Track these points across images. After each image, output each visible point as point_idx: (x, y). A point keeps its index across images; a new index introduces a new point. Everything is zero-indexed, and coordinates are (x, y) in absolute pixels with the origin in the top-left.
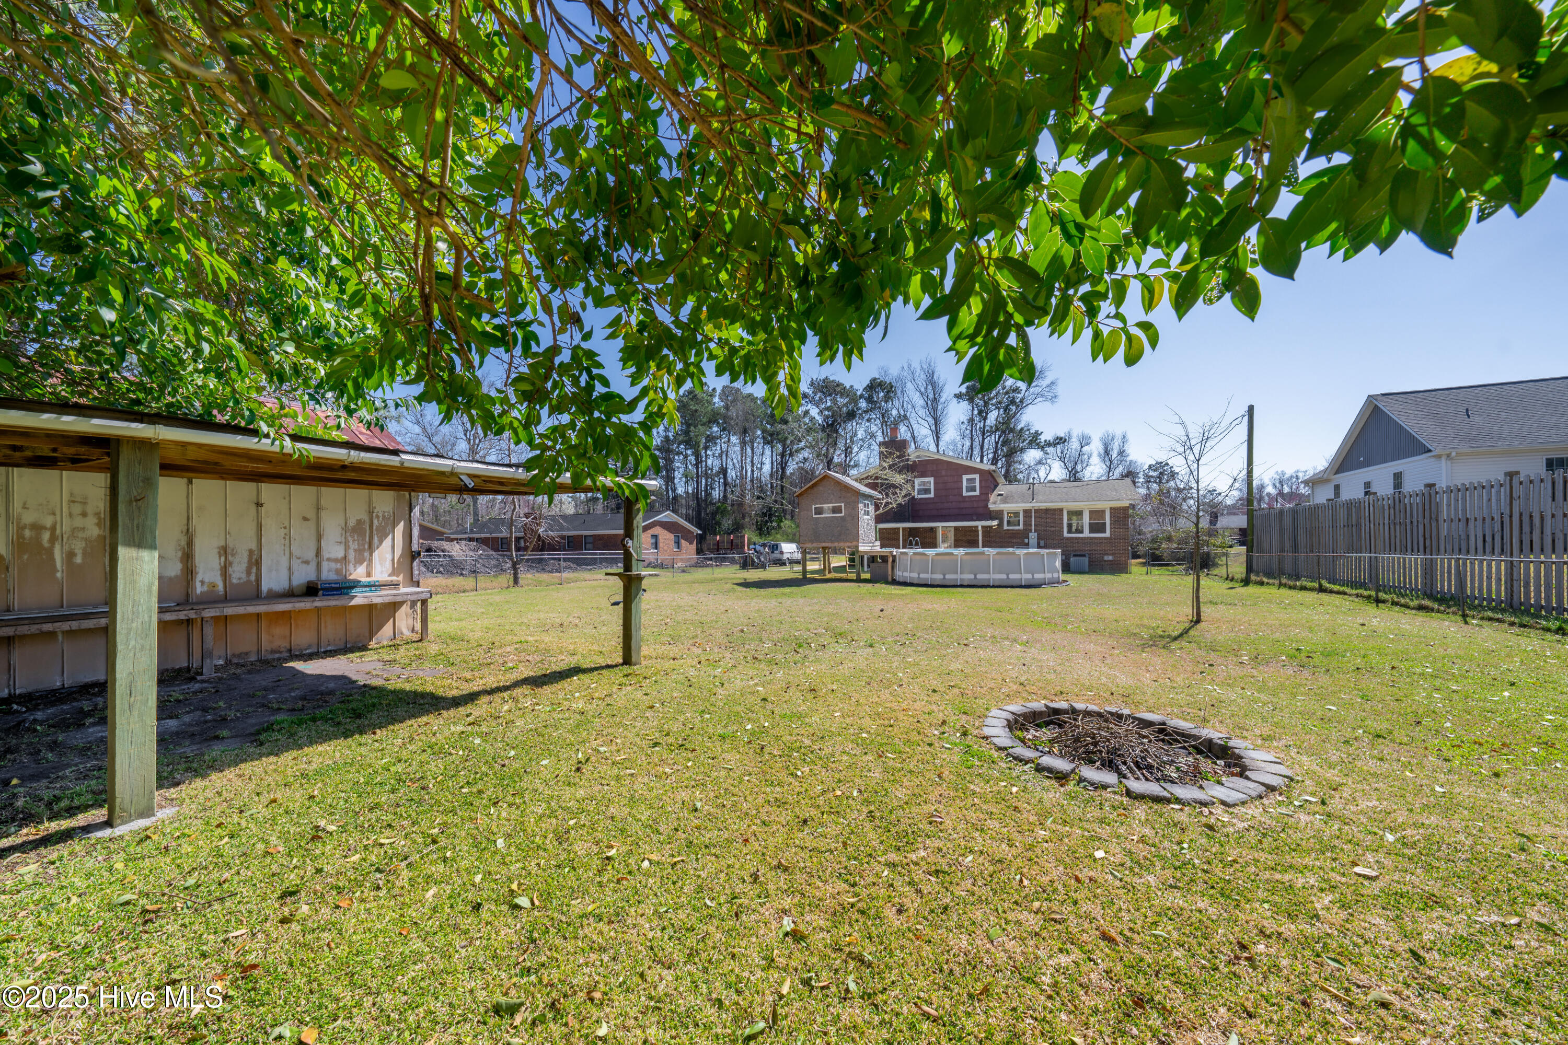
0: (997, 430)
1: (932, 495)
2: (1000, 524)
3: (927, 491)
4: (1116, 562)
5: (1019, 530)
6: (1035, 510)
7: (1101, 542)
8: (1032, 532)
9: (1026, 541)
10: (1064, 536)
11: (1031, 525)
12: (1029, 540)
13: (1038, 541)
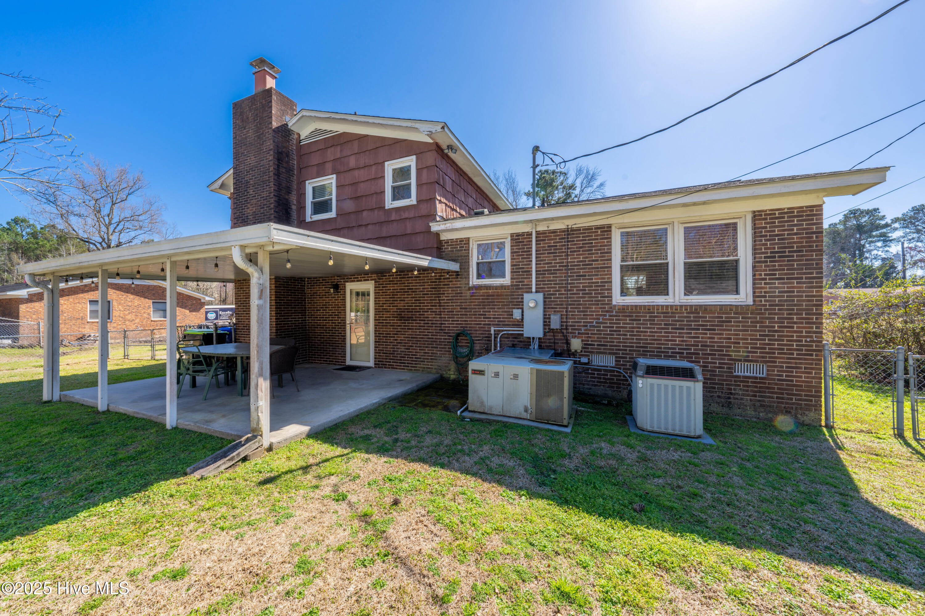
1: (334, 215)
2: (462, 273)
3: (326, 205)
4: (776, 384)
5: (502, 287)
6: (538, 233)
7: (723, 322)
8: (531, 292)
9: (517, 314)
10: (614, 303)
11: (529, 273)
12: (523, 312)
13: (545, 315)
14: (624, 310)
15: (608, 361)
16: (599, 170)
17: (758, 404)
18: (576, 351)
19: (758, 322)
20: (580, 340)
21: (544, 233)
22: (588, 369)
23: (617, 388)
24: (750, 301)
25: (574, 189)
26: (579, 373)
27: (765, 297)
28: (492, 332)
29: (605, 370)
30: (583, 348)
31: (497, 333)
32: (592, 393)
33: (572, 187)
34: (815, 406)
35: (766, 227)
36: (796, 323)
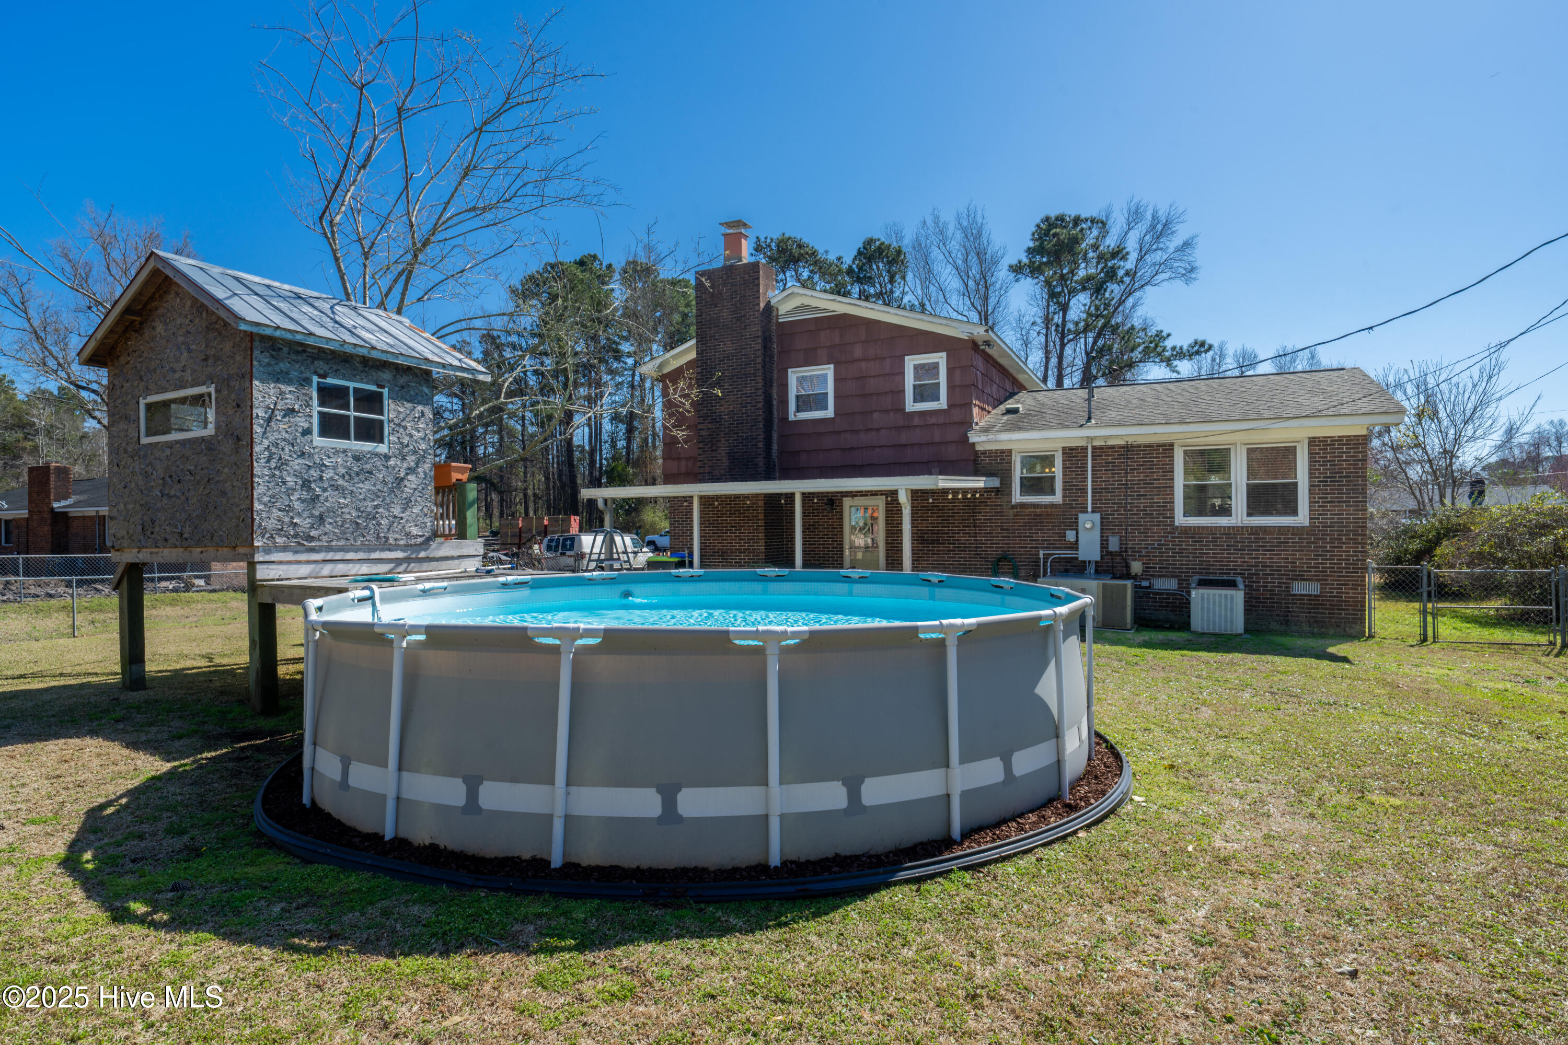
0: (1086, 329)
1: (830, 413)
2: (1003, 490)
3: (819, 401)
4: (1328, 601)
5: (1053, 506)
6: (1094, 448)
7: (1282, 542)
8: (1087, 512)
9: (1070, 536)
10: (1177, 524)
11: (1084, 491)
12: (1077, 533)
13: (1102, 537)
14: (1187, 531)
15: (1170, 584)
16: (1180, 210)
17: (1312, 620)
18: (1136, 575)
19: (1312, 543)
20: (1140, 563)
21: (1101, 448)
22: (1149, 593)
23: (1180, 611)
24: (1307, 523)
25: (1124, 258)
26: (1140, 597)
27: (1318, 519)
28: (1041, 556)
29: (1167, 594)
30: (1143, 571)
31: (1046, 557)
32: (1153, 618)
33: (1119, 253)
34: (1360, 619)
35: (1319, 453)
36: (1344, 543)
